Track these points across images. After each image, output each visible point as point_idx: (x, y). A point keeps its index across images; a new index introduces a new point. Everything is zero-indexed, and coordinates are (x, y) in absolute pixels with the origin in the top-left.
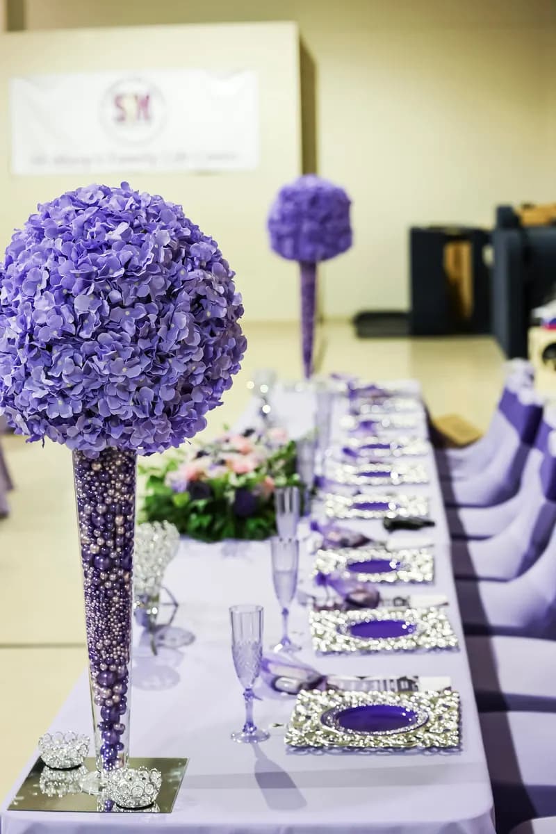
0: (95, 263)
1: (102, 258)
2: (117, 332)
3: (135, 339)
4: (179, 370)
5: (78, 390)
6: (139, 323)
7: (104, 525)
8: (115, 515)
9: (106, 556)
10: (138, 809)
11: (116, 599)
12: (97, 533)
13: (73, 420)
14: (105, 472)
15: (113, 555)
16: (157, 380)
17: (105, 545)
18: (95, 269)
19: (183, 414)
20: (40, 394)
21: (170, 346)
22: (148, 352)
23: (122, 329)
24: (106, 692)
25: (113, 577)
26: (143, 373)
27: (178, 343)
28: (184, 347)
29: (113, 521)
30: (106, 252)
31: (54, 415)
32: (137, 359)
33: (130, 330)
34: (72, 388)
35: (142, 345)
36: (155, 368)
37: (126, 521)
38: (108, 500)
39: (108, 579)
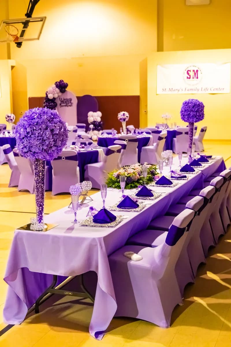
0: (31, 122)
1: (33, 121)
2: (34, 135)
3: (38, 137)
4: (47, 143)
5: (28, 146)
6: (39, 133)
7: (38, 174)
8: (40, 173)
9: (38, 180)
10: (39, 231)
11: (40, 189)
12: (36, 176)
13: (27, 152)
14: (38, 164)
15: (39, 180)
16: (43, 145)
17: (37, 178)
18: (31, 123)
19: (50, 152)
20: (21, 147)
21: (45, 138)
22: (40, 139)
23: (36, 134)
24: (38, 208)
25: (39, 185)
26: (40, 143)
27: (47, 138)
28: (48, 138)
29: (39, 174)
30: (34, 120)
31: (24, 151)
32: (38, 141)
33: (37, 134)
34: (27, 146)
35: (39, 138)
36: (42, 142)
37: (42, 174)
38: (38, 169)
39: (38, 185)
